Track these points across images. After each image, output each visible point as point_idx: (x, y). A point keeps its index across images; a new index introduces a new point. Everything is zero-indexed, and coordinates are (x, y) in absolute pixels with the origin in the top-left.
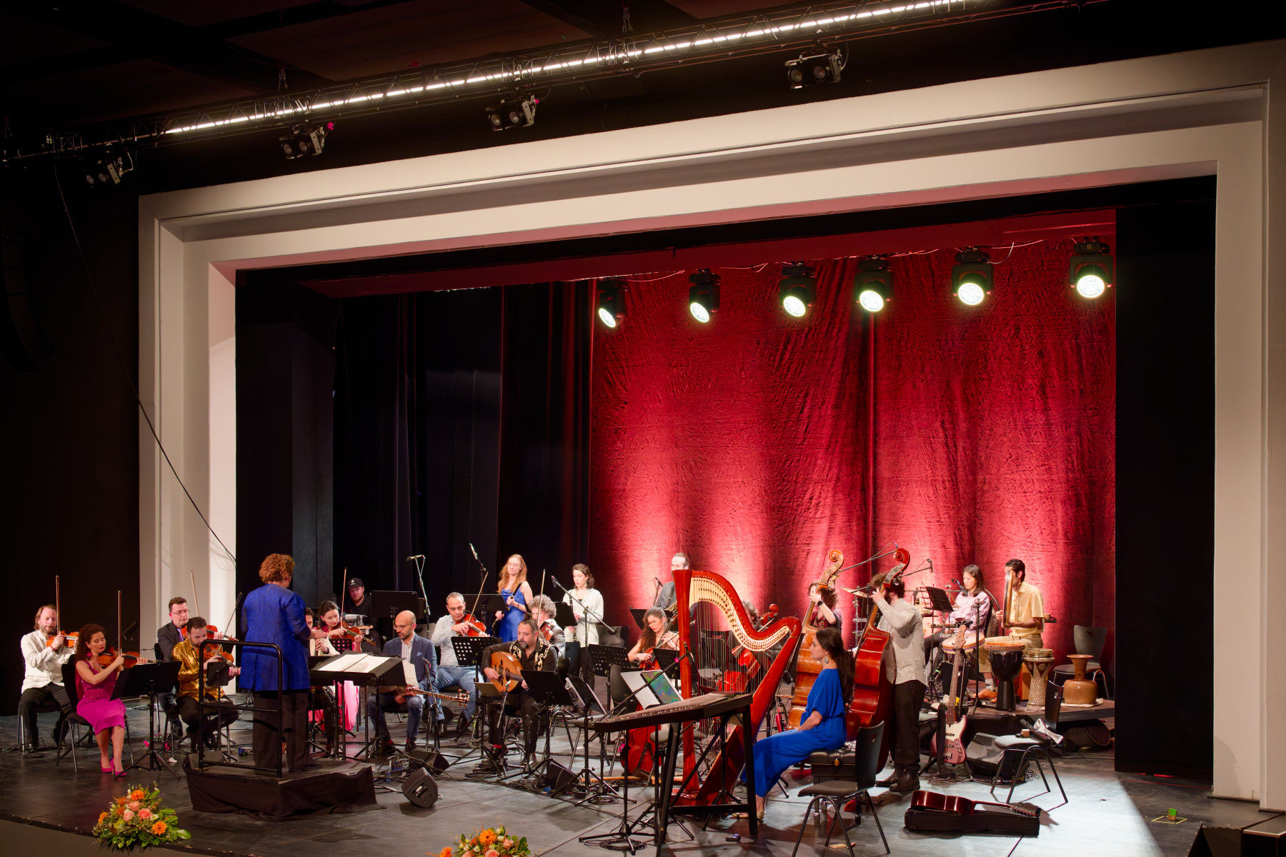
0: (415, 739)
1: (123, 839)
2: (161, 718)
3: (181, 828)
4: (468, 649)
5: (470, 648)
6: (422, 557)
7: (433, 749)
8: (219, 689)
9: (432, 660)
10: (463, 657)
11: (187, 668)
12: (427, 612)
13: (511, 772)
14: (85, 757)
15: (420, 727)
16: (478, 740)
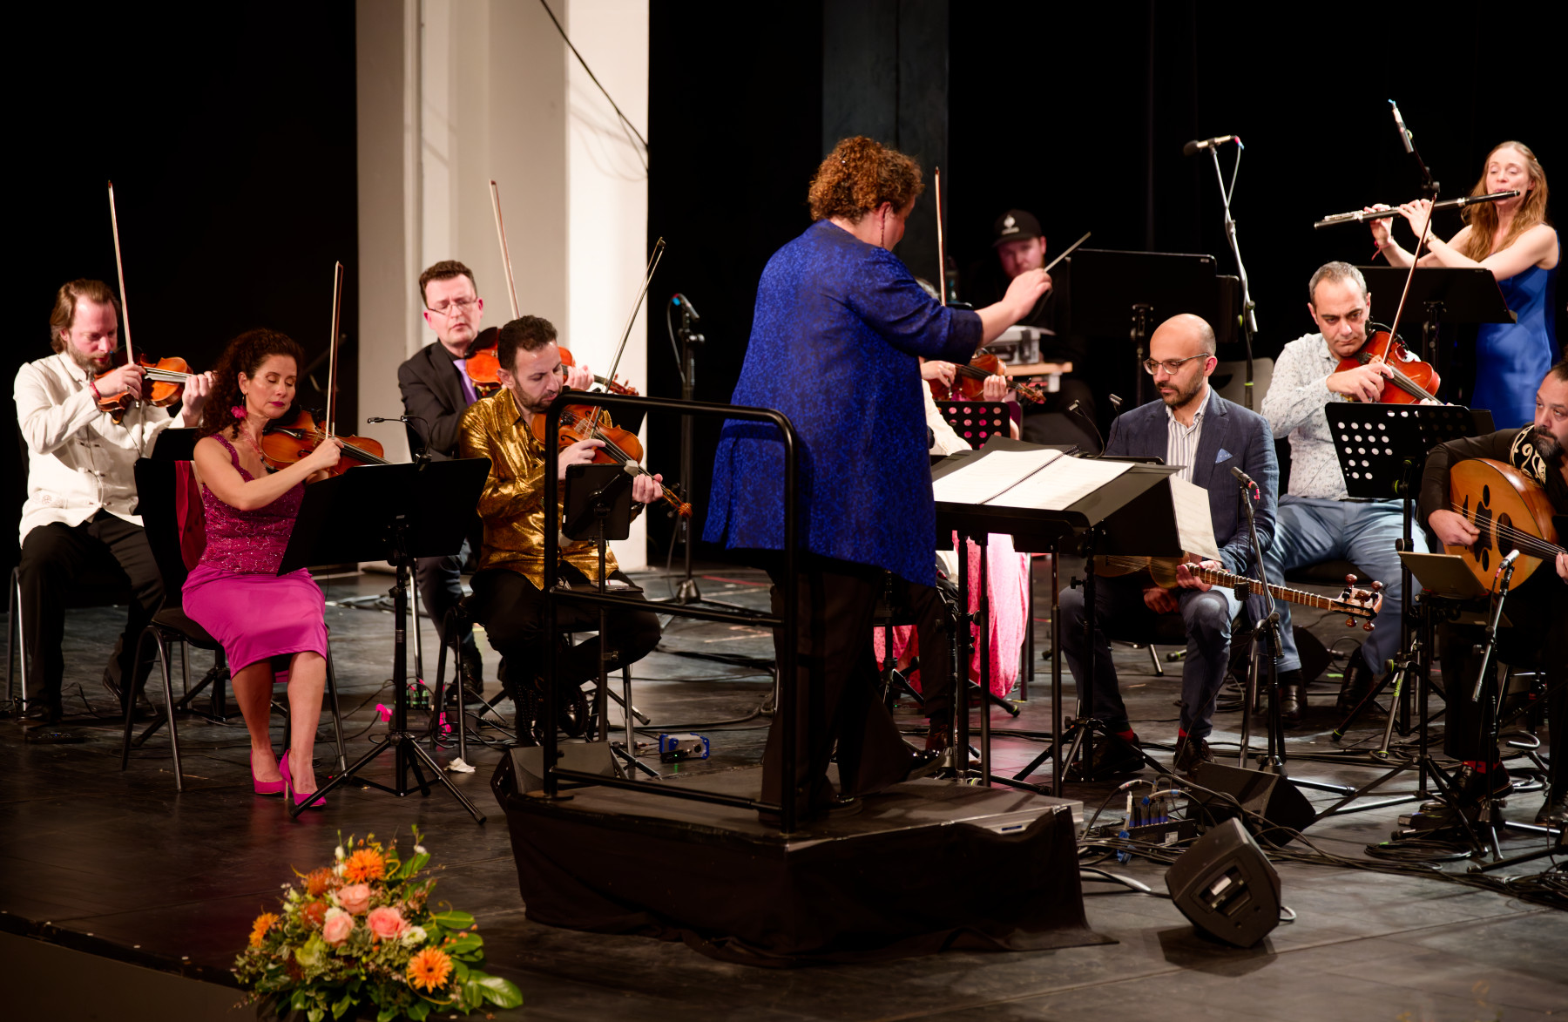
0: (1207, 730)
1: (321, 997)
2: (427, 641)
3: (493, 973)
4: (1379, 444)
5: (1385, 439)
6: (1233, 142)
7: (1264, 764)
8: (602, 550)
9: (1266, 476)
10: (1362, 471)
11: (507, 479)
12: (1248, 322)
13: (1517, 848)
14: (205, 746)
15: (1223, 691)
16: (1408, 740)
